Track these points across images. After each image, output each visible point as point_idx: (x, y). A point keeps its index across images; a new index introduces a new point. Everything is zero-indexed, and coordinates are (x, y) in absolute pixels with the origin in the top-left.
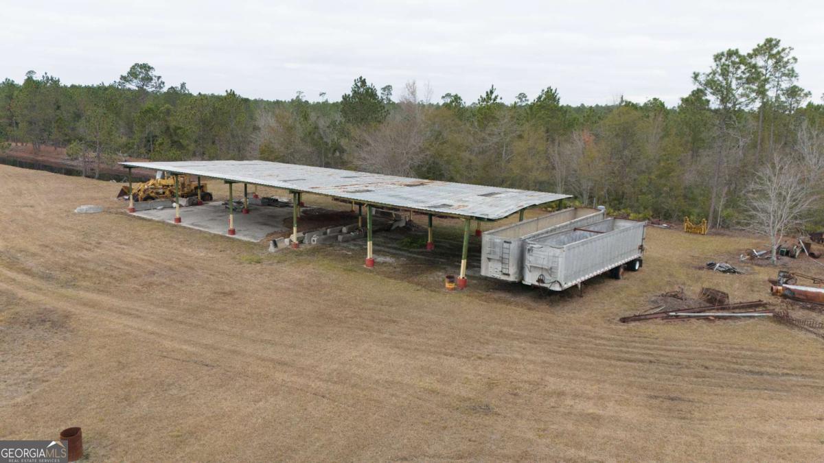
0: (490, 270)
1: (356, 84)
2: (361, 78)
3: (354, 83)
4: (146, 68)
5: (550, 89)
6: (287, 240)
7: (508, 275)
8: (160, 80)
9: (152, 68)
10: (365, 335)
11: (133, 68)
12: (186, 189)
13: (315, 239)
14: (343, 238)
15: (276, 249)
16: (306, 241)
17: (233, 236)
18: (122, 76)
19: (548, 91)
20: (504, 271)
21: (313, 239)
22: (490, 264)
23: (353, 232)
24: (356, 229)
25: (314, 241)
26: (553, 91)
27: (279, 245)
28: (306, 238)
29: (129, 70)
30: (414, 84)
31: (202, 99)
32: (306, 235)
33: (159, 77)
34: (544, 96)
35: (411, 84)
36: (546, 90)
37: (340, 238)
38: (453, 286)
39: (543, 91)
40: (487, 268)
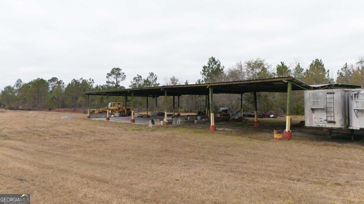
0: (314, 120)
1: (210, 61)
2: (212, 57)
3: (208, 60)
4: (118, 69)
5: (317, 60)
6: (162, 122)
7: (334, 122)
8: (124, 74)
9: (121, 70)
10: (200, 162)
11: (113, 69)
12: (120, 110)
13: (179, 121)
14: (197, 122)
15: (153, 125)
16: (174, 123)
17: (135, 123)
18: (108, 73)
19: (316, 61)
20: (329, 119)
21: (178, 121)
22: (314, 115)
23: (204, 119)
24: (207, 118)
25: (179, 122)
26: (320, 61)
27: (155, 123)
28: (174, 120)
29: (111, 71)
30: (241, 63)
31: (138, 77)
32: (174, 118)
33: (123, 73)
34: (314, 64)
35: (239, 63)
36: (315, 61)
37: (196, 121)
38: (280, 136)
39: (313, 61)
40: (311, 119)
